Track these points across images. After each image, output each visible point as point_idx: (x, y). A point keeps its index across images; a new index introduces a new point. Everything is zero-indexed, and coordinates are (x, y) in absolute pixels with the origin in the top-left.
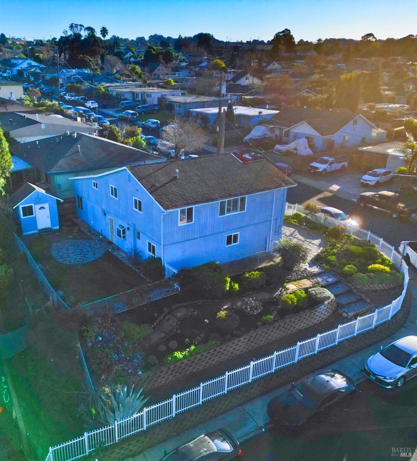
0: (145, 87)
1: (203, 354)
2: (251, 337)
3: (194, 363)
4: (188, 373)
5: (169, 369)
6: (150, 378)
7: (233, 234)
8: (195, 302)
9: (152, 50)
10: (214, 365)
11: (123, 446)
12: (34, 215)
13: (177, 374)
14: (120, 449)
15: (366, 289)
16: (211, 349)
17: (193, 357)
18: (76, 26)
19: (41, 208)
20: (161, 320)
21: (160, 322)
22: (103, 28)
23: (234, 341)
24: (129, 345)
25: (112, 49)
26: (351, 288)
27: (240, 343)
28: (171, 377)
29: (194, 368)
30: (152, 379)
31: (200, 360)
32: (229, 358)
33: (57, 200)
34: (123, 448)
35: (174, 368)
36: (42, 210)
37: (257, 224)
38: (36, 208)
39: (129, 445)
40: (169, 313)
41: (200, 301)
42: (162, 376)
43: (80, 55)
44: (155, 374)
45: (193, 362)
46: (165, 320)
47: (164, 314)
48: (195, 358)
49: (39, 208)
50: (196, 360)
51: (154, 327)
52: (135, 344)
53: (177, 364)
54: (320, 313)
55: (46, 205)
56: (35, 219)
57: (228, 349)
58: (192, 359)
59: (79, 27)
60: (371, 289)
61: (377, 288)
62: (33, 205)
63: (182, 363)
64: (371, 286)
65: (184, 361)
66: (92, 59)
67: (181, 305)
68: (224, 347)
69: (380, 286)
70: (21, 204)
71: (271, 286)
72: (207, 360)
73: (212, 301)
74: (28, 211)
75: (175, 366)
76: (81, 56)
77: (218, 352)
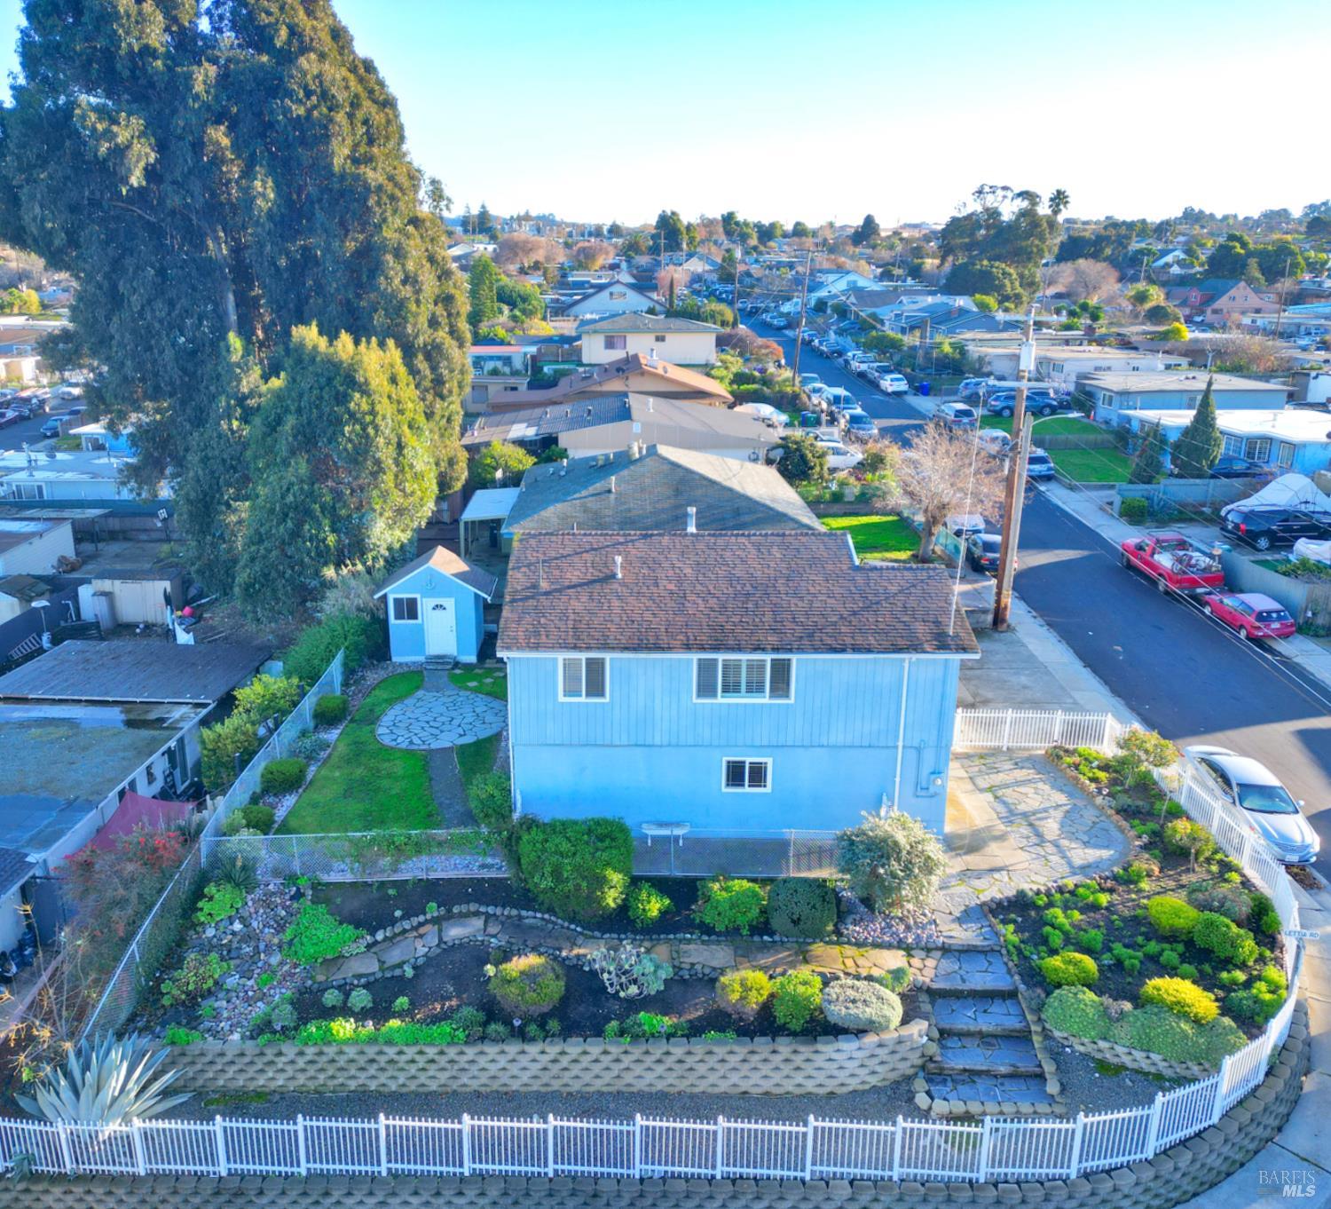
0: (1081, 345)
1: (405, 1049)
2: (563, 1053)
3: (375, 1066)
4: (353, 1085)
5: (301, 1053)
6: (247, 1060)
7: (748, 760)
8: (524, 913)
9: (1237, 245)
10: (431, 1093)
11: (74, 1189)
12: (419, 621)
13: (322, 1076)
14: (65, 1193)
15: (1082, 1049)
16: (431, 1044)
17: (376, 1049)
18: (993, 189)
19: (437, 607)
20: (405, 931)
21: (395, 935)
22: (1059, 192)
23: (507, 1048)
24: (282, 963)
25: (1121, 244)
26: (1028, 1026)
27: (524, 1060)
28: (301, 1079)
29: (373, 1077)
30: (252, 1063)
31: (391, 1061)
32: (483, 1089)
33: (476, 595)
34: (71, 1192)
35: (316, 1058)
36: (439, 612)
37: (840, 747)
38: (425, 605)
39: (89, 1192)
40: (436, 921)
41: (539, 915)
42: (280, 1066)
43: (981, 260)
44: (262, 1054)
45: (372, 1061)
46: (415, 934)
47: (421, 918)
48: (381, 1053)
49: (433, 605)
50: (382, 1059)
51: (376, 943)
52: (295, 966)
53: (326, 1049)
54: (836, 1065)
55: (449, 603)
56: (421, 629)
57: (482, 1061)
58: (371, 1051)
59: (1000, 193)
60: (1099, 1056)
61: (1126, 1060)
62: (418, 596)
63: (341, 1052)
64: (1102, 1044)
65: (346, 1049)
66: (1012, 271)
67: (483, 909)
68: (471, 1052)
69: (1138, 1055)
70: (393, 591)
71: (766, 938)
72: (413, 1069)
73: (566, 924)
74: (409, 609)
75: (321, 1053)
76: (985, 262)
77: (452, 1061)
